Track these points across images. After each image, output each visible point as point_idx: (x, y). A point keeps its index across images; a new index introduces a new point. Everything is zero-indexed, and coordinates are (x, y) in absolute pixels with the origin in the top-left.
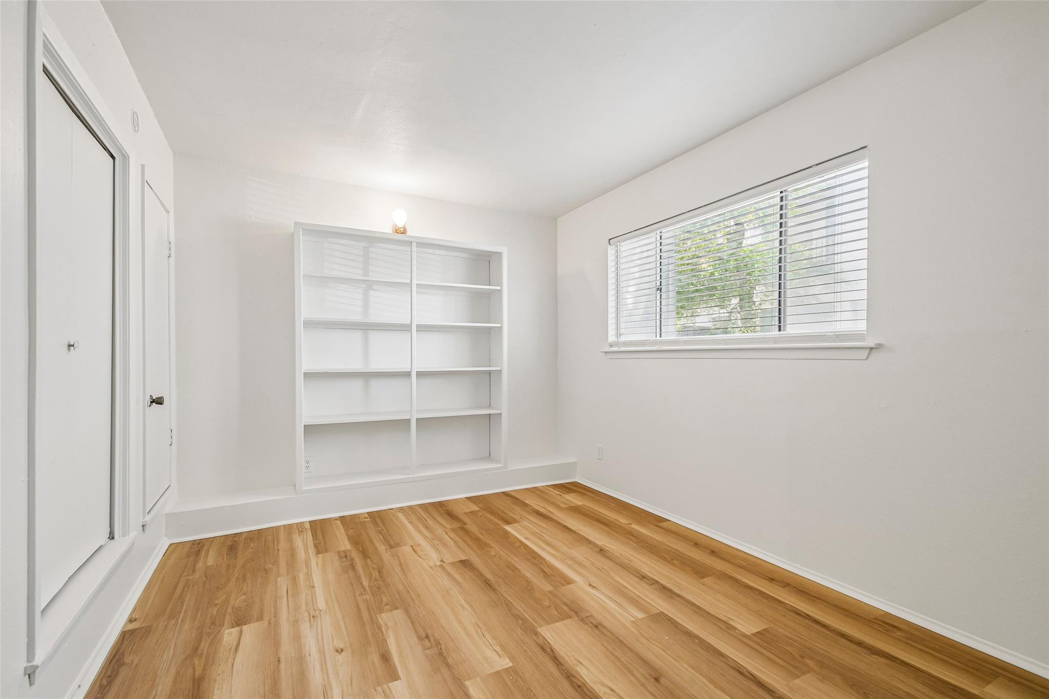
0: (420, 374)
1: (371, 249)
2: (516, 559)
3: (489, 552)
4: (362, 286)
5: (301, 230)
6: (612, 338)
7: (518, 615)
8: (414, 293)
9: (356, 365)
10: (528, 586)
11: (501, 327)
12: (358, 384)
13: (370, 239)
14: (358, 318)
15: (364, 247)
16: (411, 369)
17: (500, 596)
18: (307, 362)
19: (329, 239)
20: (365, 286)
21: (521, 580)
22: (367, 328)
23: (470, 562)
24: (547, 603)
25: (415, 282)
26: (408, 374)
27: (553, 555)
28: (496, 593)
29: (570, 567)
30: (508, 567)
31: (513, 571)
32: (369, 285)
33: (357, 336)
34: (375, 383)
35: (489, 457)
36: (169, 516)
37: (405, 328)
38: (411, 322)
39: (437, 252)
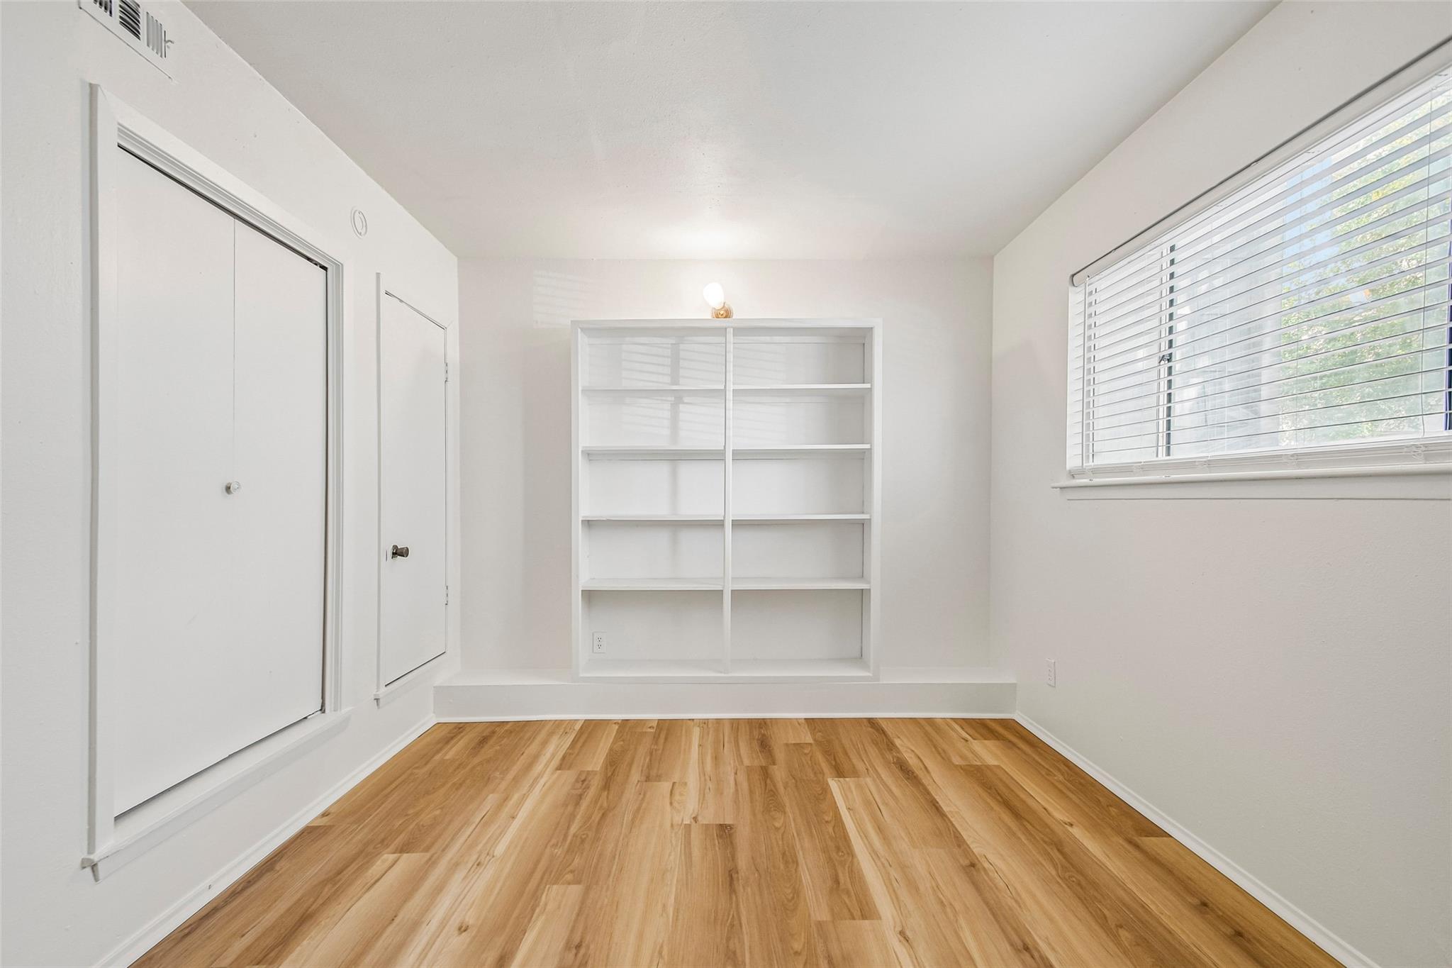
0: (737, 524)
1: (682, 346)
2: (807, 844)
3: (774, 819)
4: (669, 399)
5: (579, 330)
6: (1073, 461)
7: (734, 953)
8: (730, 405)
9: (661, 511)
10: (789, 901)
11: (871, 449)
12: (663, 537)
13: (682, 332)
14: (663, 444)
15: (672, 344)
16: (724, 517)
17: (734, 905)
18: (586, 507)
19: (627, 339)
20: (673, 399)
21: (788, 886)
22: (675, 457)
23: (732, 831)
24: (797, 946)
25: (731, 387)
26: (719, 524)
27: (874, 854)
28: (731, 899)
29: (888, 882)
30: (784, 854)
31: (786, 863)
32: (678, 397)
33: (663, 469)
34: (687, 537)
35: (859, 658)
36: (439, 690)
37: (716, 456)
38: (725, 447)
39: (777, 339)
